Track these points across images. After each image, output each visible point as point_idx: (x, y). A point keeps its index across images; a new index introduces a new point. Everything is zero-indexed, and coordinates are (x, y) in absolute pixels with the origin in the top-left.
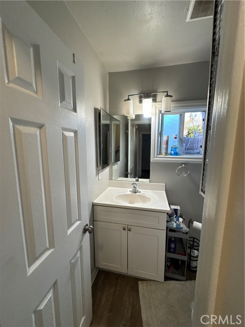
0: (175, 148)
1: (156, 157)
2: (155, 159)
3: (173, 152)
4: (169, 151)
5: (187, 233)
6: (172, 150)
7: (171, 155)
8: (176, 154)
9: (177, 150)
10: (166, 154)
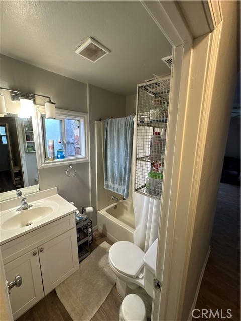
0: (61, 152)
1: (44, 163)
2: (43, 165)
3: (59, 156)
4: (56, 155)
5: (86, 219)
6: (58, 154)
7: (58, 158)
8: (63, 157)
9: (63, 154)
10: (54, 158)
